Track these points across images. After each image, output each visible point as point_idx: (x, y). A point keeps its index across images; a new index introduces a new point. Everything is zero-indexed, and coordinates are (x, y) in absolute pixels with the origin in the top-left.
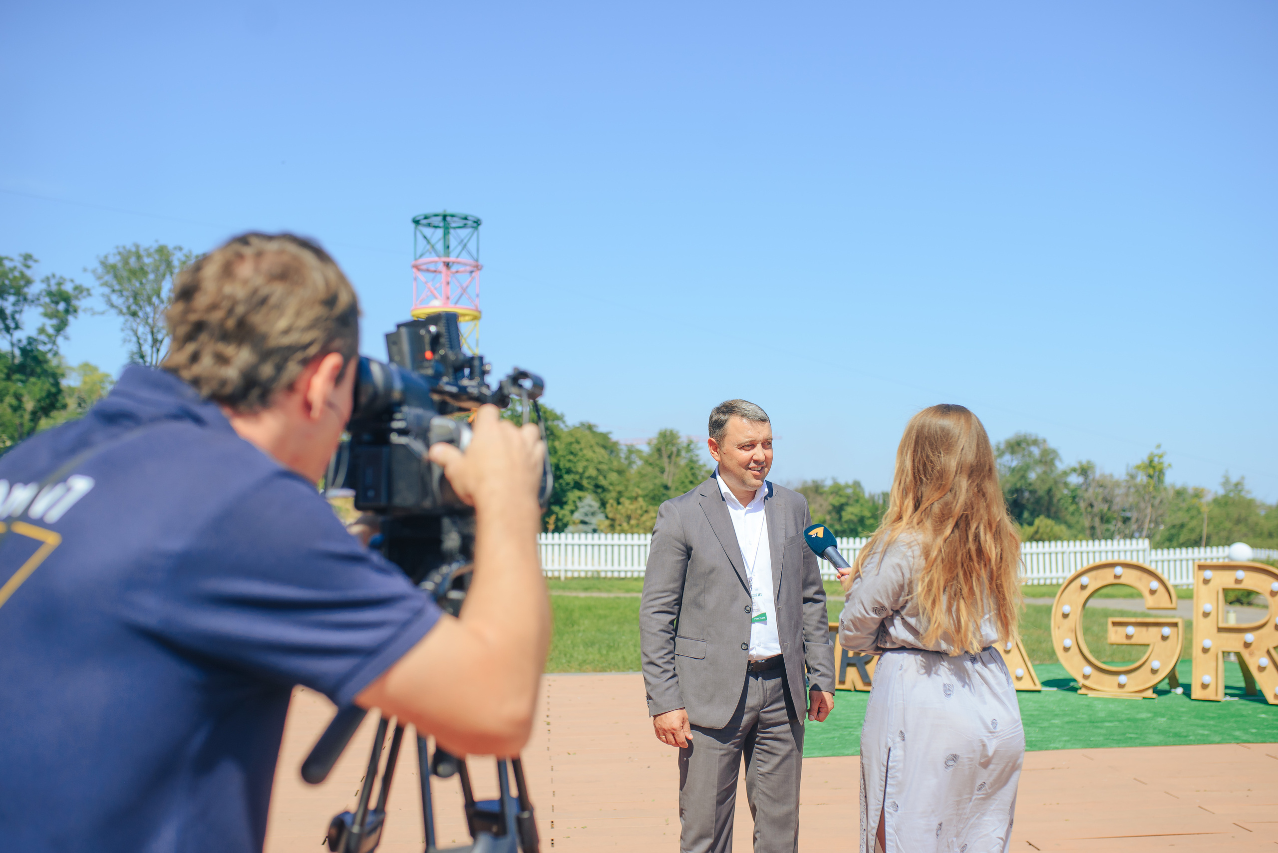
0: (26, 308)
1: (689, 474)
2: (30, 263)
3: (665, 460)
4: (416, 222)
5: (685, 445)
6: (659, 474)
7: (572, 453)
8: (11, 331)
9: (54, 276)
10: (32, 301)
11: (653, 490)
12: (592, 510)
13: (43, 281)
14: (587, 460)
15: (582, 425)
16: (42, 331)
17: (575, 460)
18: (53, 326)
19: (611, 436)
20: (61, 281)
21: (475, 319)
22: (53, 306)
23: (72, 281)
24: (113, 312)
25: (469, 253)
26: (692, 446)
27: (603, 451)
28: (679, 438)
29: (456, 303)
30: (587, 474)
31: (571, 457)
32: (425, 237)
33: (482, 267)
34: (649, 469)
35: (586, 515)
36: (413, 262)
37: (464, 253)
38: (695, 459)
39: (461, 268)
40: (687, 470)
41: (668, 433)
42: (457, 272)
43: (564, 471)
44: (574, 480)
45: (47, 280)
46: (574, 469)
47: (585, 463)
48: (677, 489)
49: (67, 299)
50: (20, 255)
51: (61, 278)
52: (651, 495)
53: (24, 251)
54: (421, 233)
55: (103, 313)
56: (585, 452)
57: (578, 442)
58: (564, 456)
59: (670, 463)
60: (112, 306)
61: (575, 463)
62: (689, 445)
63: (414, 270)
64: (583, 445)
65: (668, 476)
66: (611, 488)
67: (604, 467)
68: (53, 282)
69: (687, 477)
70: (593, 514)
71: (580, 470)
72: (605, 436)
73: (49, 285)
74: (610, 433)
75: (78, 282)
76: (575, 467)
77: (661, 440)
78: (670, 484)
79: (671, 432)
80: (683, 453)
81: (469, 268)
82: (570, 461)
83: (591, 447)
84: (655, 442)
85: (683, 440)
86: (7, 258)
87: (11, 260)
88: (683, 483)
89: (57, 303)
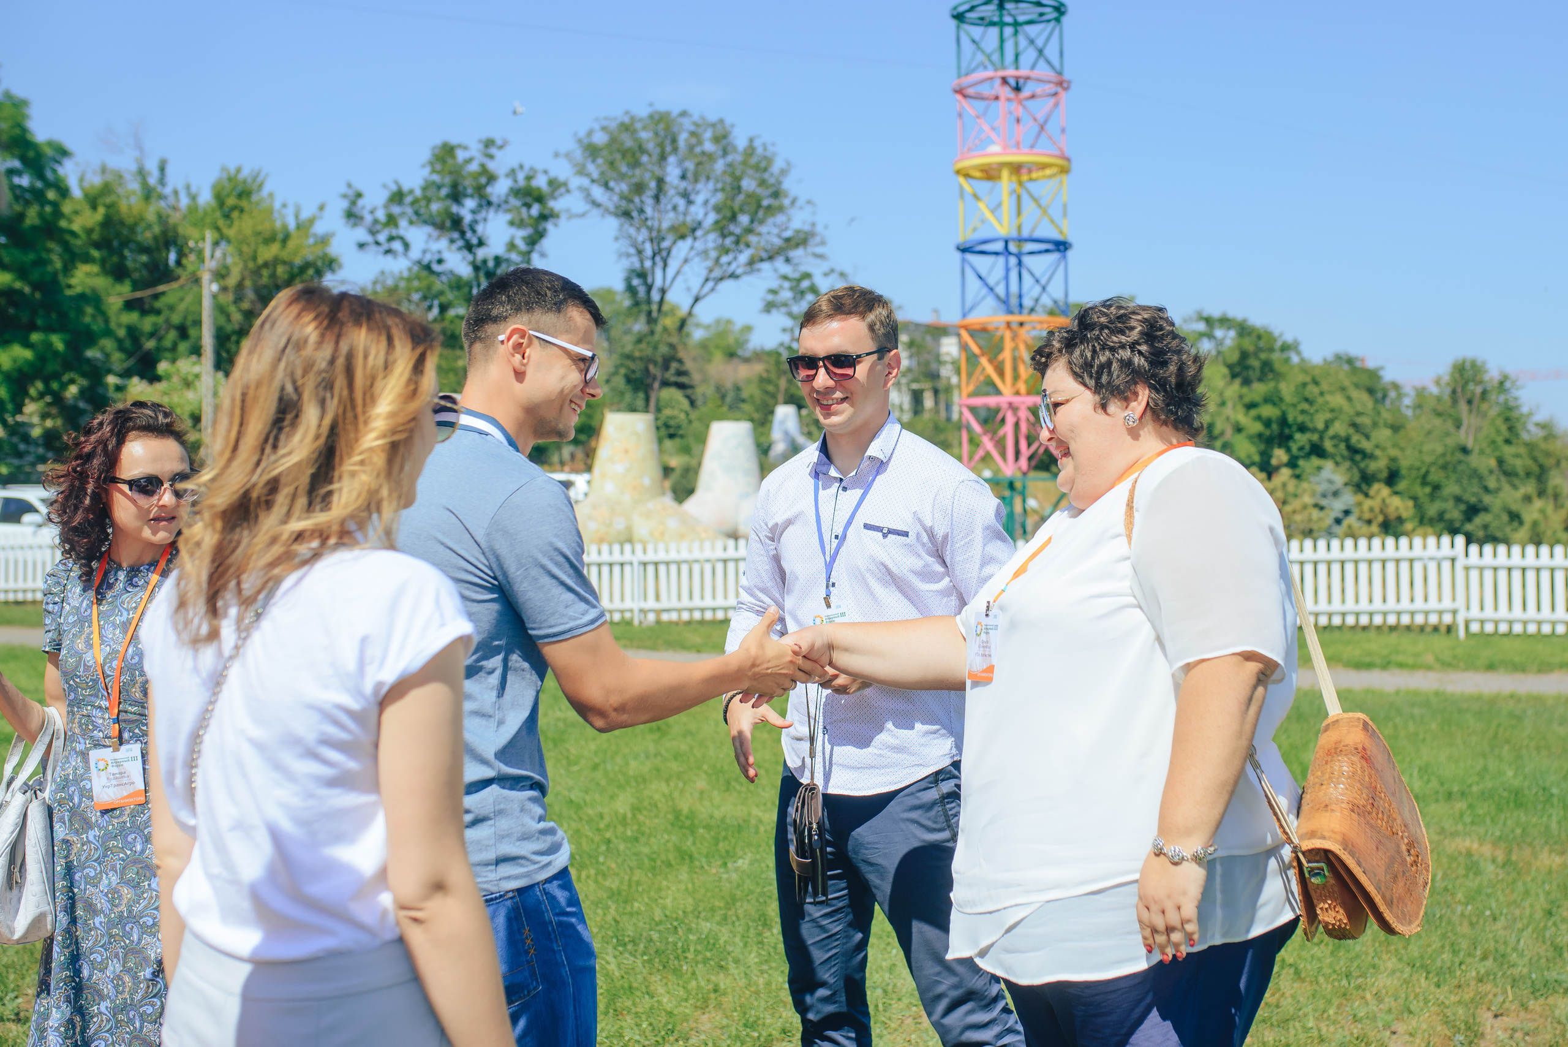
0: (491, 214)
1: (1504, 428)
2: (493, 151)
3: (1463, 407)
4: (959, 17)
5: (1496, 383)
6: (1452, 429)
7: (1306, 400)
8: (474, 250)
9: (521, 167)
10: (499, 206)
11: (1444, 455)
12: (1333, 488)
13: (507, 176)
14: (1332, 410)
15: (1338, 357)
16: (512, 246)
17: (1312, 411)
18: (524, 239)
19: (1382, 373)
20: (531, 174)
21: (1065, 170)
22: (524, 210)
23: (546, 172)
24: (595, 212)
25: (1048, 62)
26: (1508, 385)
27: (1365, 397)
28: (1486, 371)
29: (1032, 147)
30: (1331, 432)
31: (1305, 406)
32: (974, 41)
33: (1069, 82)
34: (1437, 422)
35: (1324, 496)
36: (955, 82)
37: (1042, 63)
38: (1512, 404)
39: (1039, 89)
40: (1499, 422)
41: (1468, 366)
42: (1033, 97)
43: (1294, 428)
44: (1310, 441)
45: (512, 173)
46: (1310, 425)
47: (1328, 416)
48: (1482, 452)
49: (540, 199)
50: (480, 141)
51: (532, 169)
52: (1441, 462)
53: (485, 135)
54: (968, 34)
55: (583, 215)
56: (1328, 398)
57: (1316, 383)
58: (1294, 406)
59: (1470, 411)
60: (596, 204)
61: (1312, 415)
62: (1501, 383)
63: (958, 97)
64: (1325, 386)
65: (1467, 433)
66: (1378, 452)
67: (1365, 421)
68: (521, 177)
69: (1498, 432)
70: (1336, 494)
71: (1320, 426)
72: (1374, 375)
73: (515, 181)
74: (1382, 368)
75: (553, 174)
76: (1312, 420)
77: (1457, 376)
78: (1470, 444)
79: (1474, 364)
80: (1493, 397)
81: (1050, 88)
82: (1303, 412)
83: (1343, 389)
84: (1446, 378)
85: (1493, 374)
86: (460, 146)
87: (465, 148)
88: (1493, 442)
89: (528, 206)
